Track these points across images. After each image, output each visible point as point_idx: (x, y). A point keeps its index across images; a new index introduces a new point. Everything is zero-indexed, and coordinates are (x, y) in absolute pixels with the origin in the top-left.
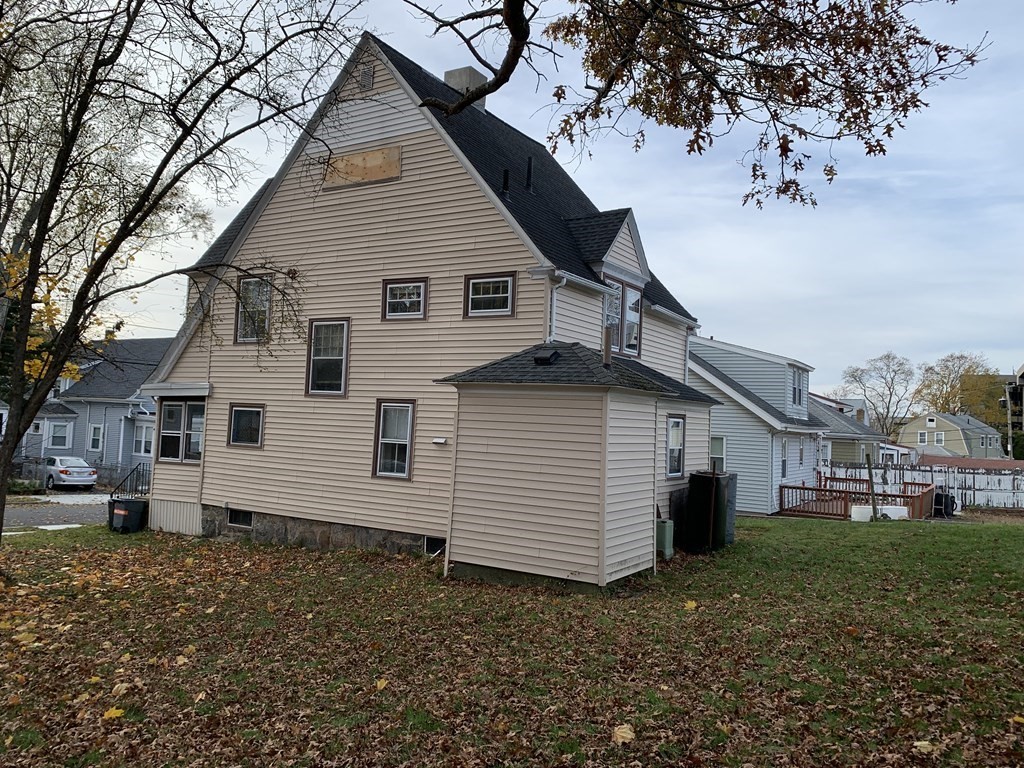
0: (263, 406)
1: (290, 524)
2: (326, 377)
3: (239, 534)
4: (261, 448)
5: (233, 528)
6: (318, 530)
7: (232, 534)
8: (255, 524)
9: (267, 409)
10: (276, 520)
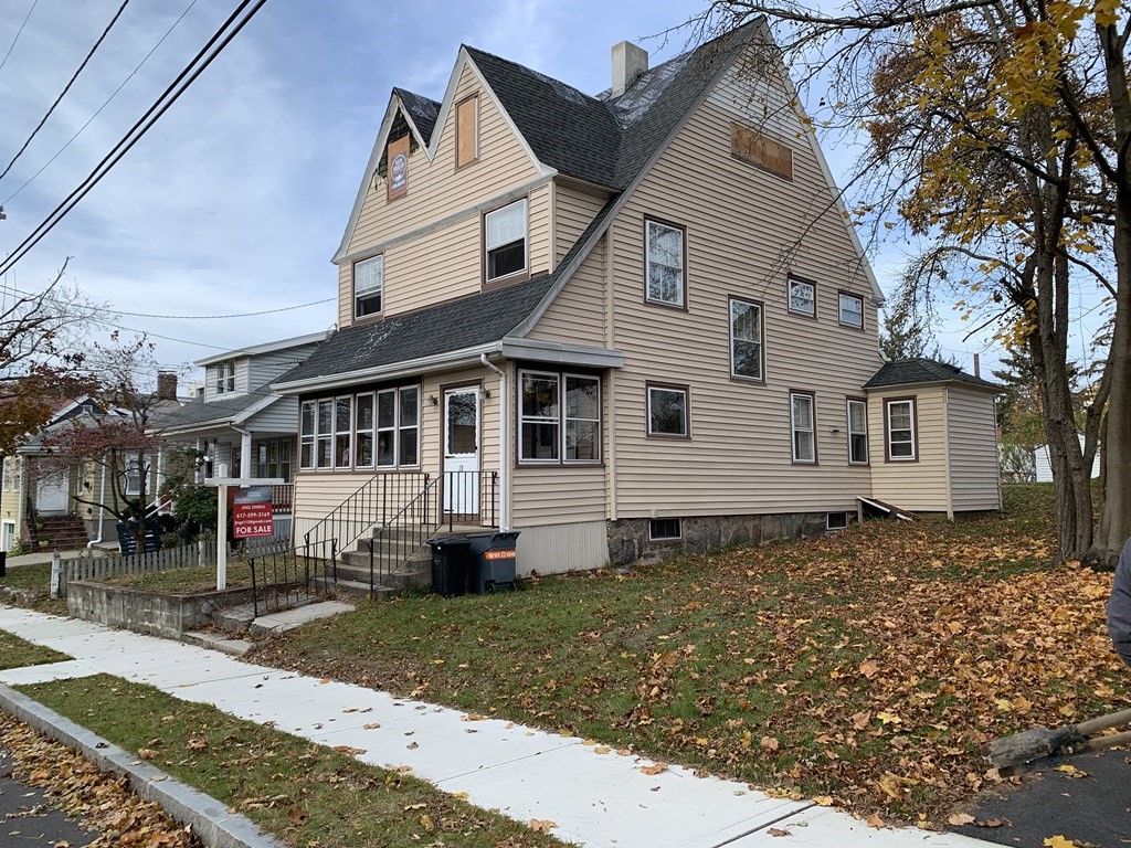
0: (686, 388)
1: (724, 524)
2: (749, 364)
3: (664, 550)
4: (688, 438)
5: (660, 543)
6: (750, 525)
7: (656, 552)
8: (685, 532)
9: (691, 391)
10: (709, 522)
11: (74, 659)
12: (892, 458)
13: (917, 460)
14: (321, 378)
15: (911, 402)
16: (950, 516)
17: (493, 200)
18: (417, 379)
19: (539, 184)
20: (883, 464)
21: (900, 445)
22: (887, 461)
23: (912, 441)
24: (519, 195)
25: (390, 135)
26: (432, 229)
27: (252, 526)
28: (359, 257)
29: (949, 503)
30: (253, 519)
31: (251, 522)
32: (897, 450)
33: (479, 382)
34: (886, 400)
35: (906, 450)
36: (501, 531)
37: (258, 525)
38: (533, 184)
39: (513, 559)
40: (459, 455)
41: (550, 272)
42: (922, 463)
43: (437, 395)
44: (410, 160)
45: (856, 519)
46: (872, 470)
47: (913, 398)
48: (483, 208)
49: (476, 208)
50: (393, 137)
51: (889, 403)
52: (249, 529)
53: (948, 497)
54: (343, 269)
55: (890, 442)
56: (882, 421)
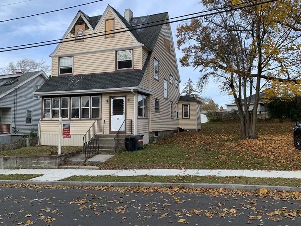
3: (156, 139)
4: (159, 112)
5: (156, 137)
9: (160, 101)
10: (161, 132)
11: (44, 175)
12: (184, 117)
13: (190, 118)
14: (59, 92)
15: (188, 105)
16: (197, 130)
17: (120, 48)
18: (100, 94)
19: (138, 47)
20: (182, 119)
21: (186, 115)
22: (183, 118)
23: (189, 114)
24: (130, 48)
25: (76, 23)
26: (95, 52)
27: (66, 135)
28: (62, 56)
29: (197, 128)
30: (67, 133)
31: (66, 134)
32: (185, 116)
33: (125, 97)
34: (183, 104)
35: (187, 116)
36: (135, 135)
37: (67, 135)
38: (135, 47)
39: (142, 141)
40: (117, 115)
41: (141, 70)
42: (191, 119)
43: (108, 99)
44: (85, 32)
45: (177, 132)
46: (179, 120)
47: (189, 104)
48: (116, 50)
49: (114, 49)
50: (77, 23)
51: (183, 105)
52: (66, 136)
53: (197, 126)
54: (53, 59)
55: (183, 114)
56: (182, 109)
